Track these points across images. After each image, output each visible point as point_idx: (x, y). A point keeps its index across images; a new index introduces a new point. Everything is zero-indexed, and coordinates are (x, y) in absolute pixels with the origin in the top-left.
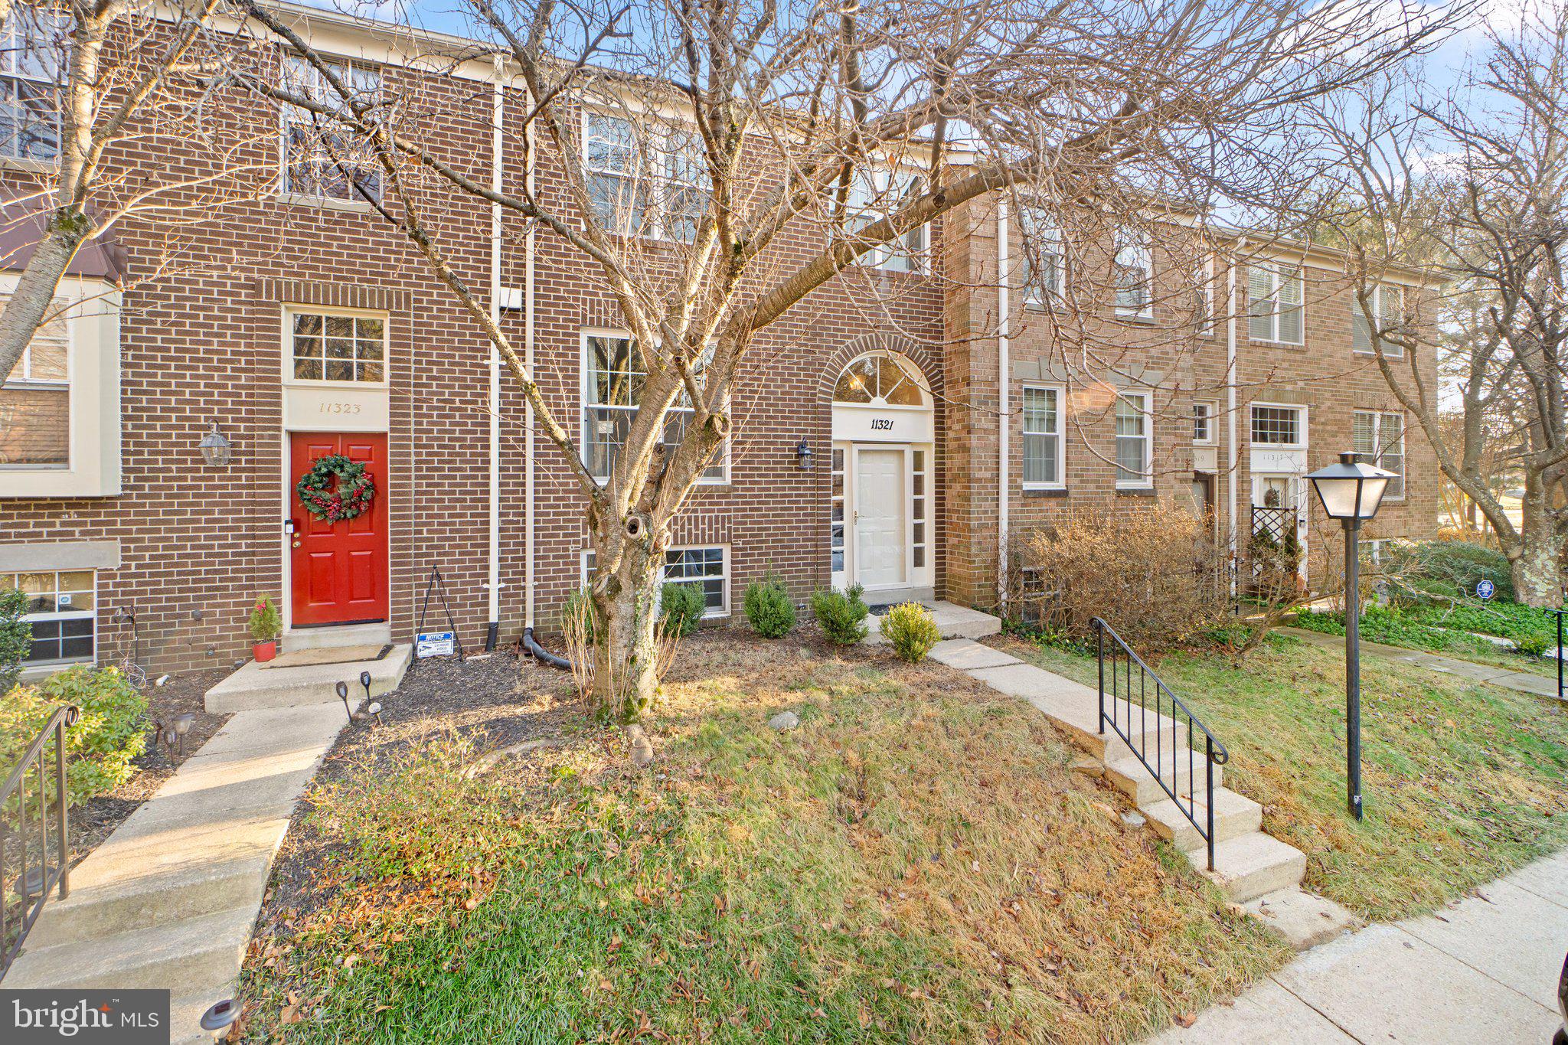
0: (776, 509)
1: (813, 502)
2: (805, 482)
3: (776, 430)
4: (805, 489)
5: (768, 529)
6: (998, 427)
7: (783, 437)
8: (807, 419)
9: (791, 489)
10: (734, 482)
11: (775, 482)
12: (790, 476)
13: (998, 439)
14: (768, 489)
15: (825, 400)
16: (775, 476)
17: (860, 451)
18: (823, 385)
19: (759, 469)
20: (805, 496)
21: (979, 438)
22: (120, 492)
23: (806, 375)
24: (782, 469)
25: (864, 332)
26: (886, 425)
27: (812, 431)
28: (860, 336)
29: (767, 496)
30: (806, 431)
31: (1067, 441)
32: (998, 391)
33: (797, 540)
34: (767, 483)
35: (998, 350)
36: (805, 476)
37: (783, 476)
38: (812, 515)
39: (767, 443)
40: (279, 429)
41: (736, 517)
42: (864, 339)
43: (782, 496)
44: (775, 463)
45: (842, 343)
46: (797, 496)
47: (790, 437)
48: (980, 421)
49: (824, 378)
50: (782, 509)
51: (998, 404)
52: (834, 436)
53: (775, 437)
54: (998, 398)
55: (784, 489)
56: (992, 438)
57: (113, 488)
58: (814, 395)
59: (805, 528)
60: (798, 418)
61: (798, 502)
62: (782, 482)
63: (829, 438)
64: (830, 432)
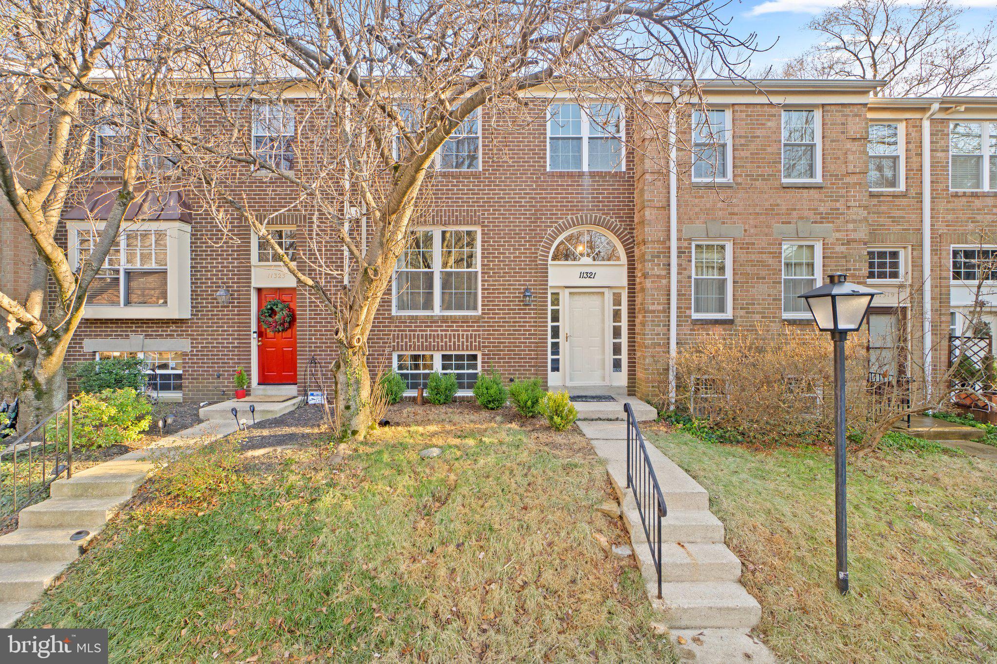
0: (510, 330)
1: (536, 326)
2: (530, 314)
3: (509, 281)
4: (530, 318)
5: (505, 343)
6: (669, 273)
7: (515, 285)
8: (531, 273)
9: (520, 318)
10: (483, 314)
11: (509, 314)
12: (519, 309)
13: (669, 282)
14: (505, 318)
15: (544, 260)
16: (509, 310)
17: (570, 293)
18: (542, 251)
19: (499, 305)
20: (530, 322)
21: (652, 282)
22: (190, 317)
23: (530, 245)
24: (514, 305)
25: (572, 214)
26: (590, 275)
27: (535, 281)
28: (569, 217)
29: (504, 322)
30: (530, 281)
31: (734, 282)
32: (669, 248)
33: (525, 351)
34: (504, 314)
35: (669, 218)
36: (529, 309)
37: (515, 309)
38: (536, 334)
39: (504, 289)
40: (250, 287)
41: (484, 335)
42: (572, 218)
43: (514, 322)
44: (509, 301)
45: (556, 222)
46: (524, 322)
47: (519, 285)
48: (653, 269)
49: (543, 246)
50: (514, 330)
51: (669, 257)
52: (550, 284)
53: (509, 285)
54: (669, 252)
55: (515, 318)
56: (664, 281)
57: (187, 315)
58: (537, 257)
59: (530, 343)
60: (525, 273)
61: (525, 326)
62: (514, 314)
63: (547, 285)
64: (547, 281)
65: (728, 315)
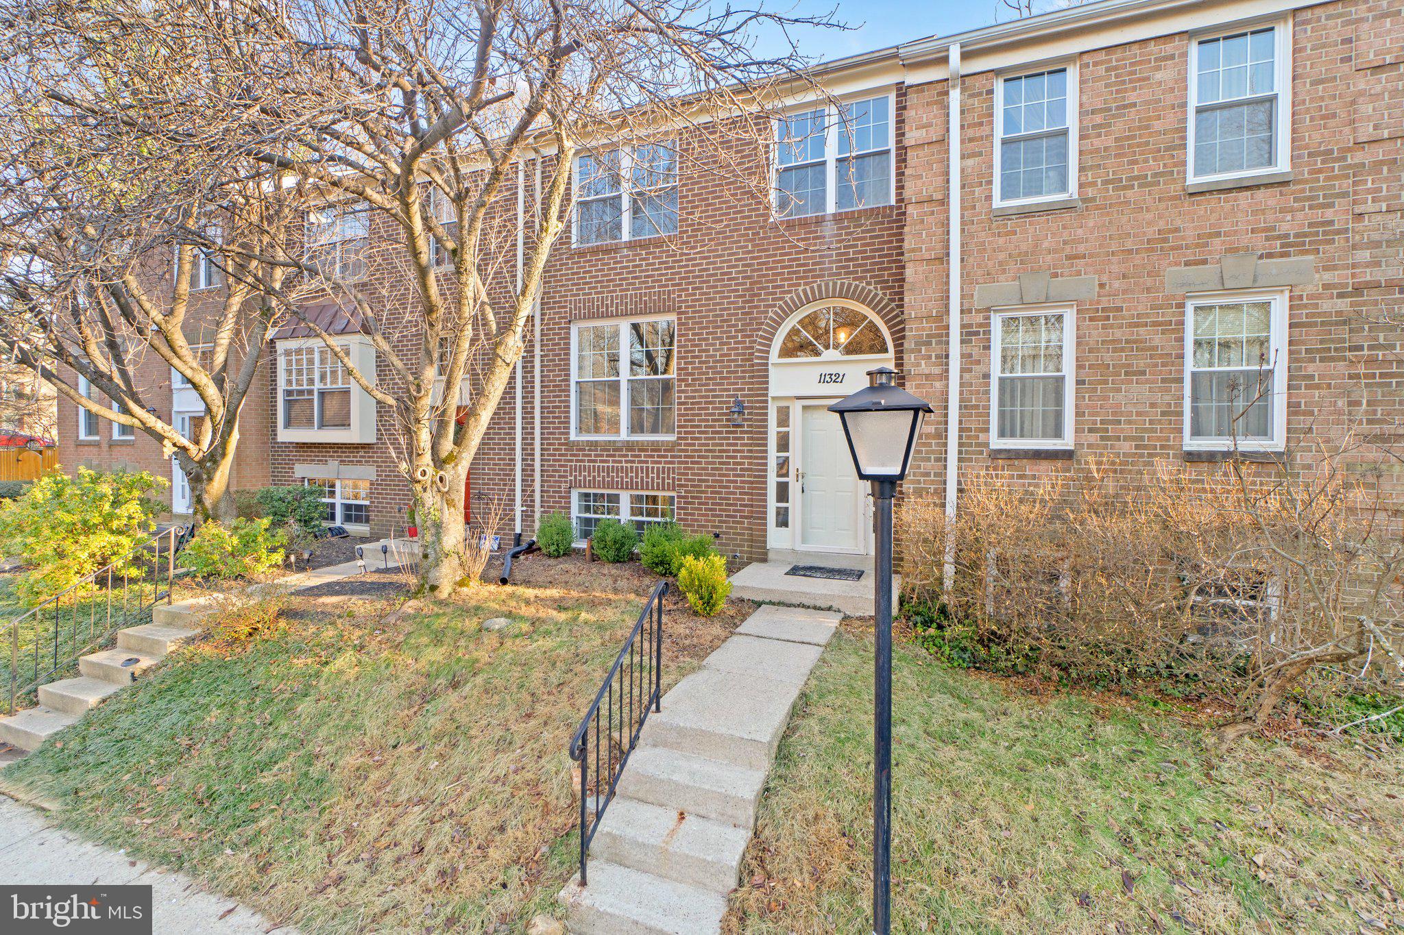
0: (714, 463)
1: (750, 458)
2: (743, 438)
3: (714, 390)
4: (742, 445)
5: (707, 481)
6: (947, 371)
7: (722, 396)
8: (744, 378)
9: (728, 445)
10: (679, 438)
11: (714, 438)
12: (727, 432)
13: (947, 386)
14: (708, 445)
15: (761, 358)
16: (713, 432)
17: (805, 408)
18: (760, 344)
19: (699, 426)
20: (743, 451)
21: (918, 386)
22: (375, 441)
23: (743, 336)
24: (720, 426)
25: (806, 284)
26: (836, 378)
27: (749, 389)
28: (800, 289)
29: (706, 451)
30: (743, 389)
31: (1078, 382)
32: (947, 327)
33: (734, 493)
34: (706, 439)
35: (948, 276)
36: (742, 432)
37: (721, 432)
38: (750, 470)
39: (706, 403)
41: (679, 468)
42: (805, 291)
43: (720, 451)
44: (713, 420)
45: (781, 299)
46: (734, 451)
47: (728, 396)
48: (919, 365)
49: (762, 337)
50: (720, 463)
51: (948, 343)
52: (773, 392)
53: (714, 396)
54: (948, 335)
55: (722, 445)
56: (938, 385)
57: (371, 439)
58: (752, 354)
59: (742, 482)
60: (735, 378)
61: (735, 457)
62: (720, 439)
63: (766, 395)
64: (767, 389)
65: (1067, 441)
